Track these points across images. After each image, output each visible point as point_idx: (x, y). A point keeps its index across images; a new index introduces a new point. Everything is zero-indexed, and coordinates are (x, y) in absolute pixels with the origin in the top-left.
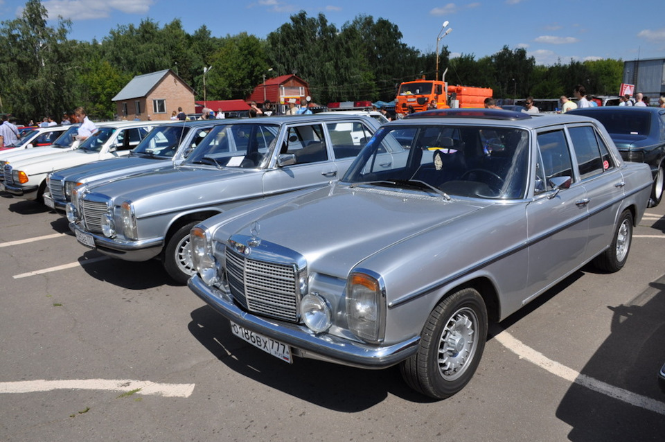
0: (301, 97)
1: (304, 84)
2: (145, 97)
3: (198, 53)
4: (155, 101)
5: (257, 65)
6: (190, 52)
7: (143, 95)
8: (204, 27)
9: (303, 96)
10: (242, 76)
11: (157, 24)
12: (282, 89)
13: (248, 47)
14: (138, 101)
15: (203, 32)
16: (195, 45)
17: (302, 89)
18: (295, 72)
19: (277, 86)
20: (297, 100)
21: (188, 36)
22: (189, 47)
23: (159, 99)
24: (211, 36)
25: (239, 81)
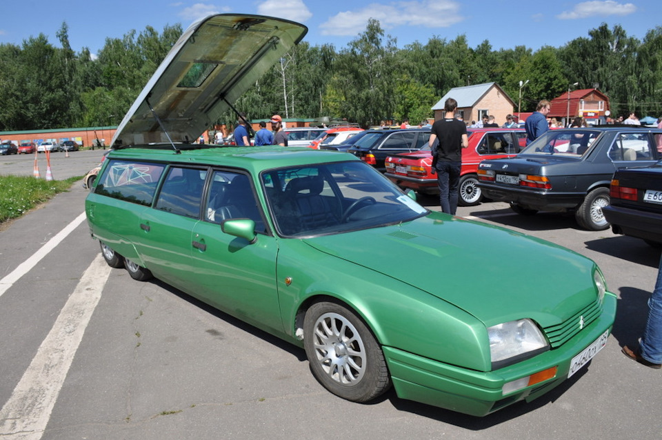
0: (600, 112)
1: (604, 99)
2: (472, 107)
3: (482, 67)
4: (479, 111)
5: (555, 78)
6: (473, 65)
7: (471, 105)
8: (487, 42)
9: (602, 110)
10: (539, 89)
11: (445, 40)
12: (581, 103)
13: (543, 61)
14: (463, 110)
15: (486, 46)
16: (479, 58)
17: (601, 103)
18: (596, 86)
19: (578, 99)
20: (596, 114)
21: (471, 50)
22: (473, 60)
23: (483, 109)
24: (492, 50)
25: (535, 95)
